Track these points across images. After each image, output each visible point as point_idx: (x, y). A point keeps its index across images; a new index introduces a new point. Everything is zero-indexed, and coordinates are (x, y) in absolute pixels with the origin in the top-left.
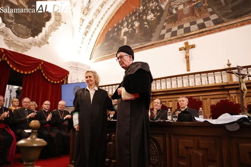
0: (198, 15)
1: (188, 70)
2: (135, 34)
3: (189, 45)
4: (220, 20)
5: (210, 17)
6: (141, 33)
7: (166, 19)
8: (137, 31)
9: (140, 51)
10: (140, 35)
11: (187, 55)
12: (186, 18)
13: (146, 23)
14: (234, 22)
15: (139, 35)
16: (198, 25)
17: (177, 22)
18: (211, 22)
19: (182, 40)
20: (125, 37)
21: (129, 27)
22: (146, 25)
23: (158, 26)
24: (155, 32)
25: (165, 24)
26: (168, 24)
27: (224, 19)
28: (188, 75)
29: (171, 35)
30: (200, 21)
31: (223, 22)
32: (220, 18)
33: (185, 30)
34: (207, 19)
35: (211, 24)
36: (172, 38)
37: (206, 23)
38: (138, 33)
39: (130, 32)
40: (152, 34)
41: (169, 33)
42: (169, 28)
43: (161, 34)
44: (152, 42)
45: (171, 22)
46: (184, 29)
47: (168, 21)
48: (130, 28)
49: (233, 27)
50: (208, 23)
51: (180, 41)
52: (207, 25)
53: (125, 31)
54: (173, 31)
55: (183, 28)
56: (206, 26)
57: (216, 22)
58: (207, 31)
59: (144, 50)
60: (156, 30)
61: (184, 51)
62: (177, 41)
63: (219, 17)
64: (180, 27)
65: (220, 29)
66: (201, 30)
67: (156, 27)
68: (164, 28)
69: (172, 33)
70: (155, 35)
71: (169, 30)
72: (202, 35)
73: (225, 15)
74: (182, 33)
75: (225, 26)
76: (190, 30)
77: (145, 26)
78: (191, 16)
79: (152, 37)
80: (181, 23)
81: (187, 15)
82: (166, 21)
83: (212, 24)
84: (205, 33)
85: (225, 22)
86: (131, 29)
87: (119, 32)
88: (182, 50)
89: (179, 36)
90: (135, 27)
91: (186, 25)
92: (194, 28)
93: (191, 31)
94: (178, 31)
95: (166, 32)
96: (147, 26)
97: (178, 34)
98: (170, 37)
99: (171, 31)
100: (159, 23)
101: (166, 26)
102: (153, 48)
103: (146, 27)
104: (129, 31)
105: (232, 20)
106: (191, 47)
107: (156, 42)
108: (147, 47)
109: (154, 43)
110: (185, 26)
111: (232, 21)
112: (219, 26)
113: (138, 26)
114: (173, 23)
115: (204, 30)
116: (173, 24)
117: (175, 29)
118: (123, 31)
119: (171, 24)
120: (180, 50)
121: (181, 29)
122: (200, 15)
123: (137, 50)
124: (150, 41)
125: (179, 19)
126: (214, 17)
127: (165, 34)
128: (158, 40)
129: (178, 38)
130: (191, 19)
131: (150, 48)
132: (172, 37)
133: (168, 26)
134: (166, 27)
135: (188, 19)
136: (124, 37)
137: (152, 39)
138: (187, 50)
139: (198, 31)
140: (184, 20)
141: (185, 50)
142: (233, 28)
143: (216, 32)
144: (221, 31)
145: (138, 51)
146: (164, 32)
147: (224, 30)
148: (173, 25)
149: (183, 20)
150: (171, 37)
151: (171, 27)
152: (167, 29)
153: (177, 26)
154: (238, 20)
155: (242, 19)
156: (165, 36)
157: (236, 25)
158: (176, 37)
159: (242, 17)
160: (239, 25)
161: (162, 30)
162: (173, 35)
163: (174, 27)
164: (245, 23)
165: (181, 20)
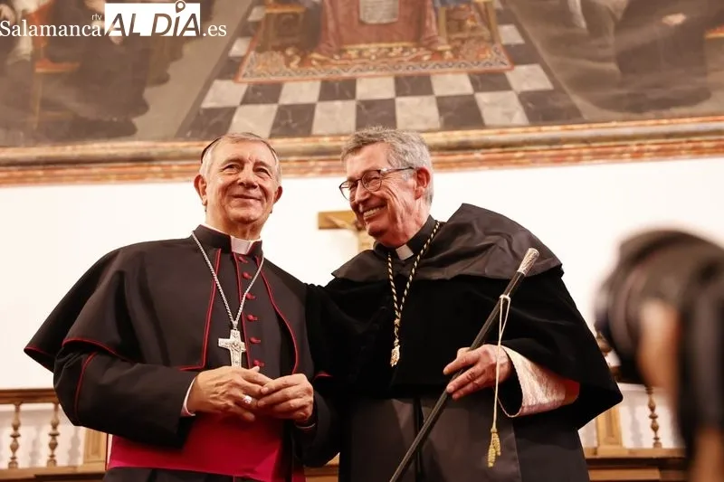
0: (443, 46)
4: (559, 104)
5: (511, 76)
6: (54, 60)
7: (251, 18)
9: (36, 181)
10: (50, 77)
14: (628, 128)
15: (39, 70)
16: (444, 104)
17: (316, 56)
18: (510, 99)
23: (189, 49)
24: (163, 80)
25: (239, 48)
26: (260, 50)
27: (578, 101)
29: (275, 125)
30: (454, 83)
31: (572, 115)
32: (558, 89)
33: (366, 112)
34: (490, 81)
35: (510, 115)
36: (281, 143)
37: (483, 98)
40: (141, 92)
41: (262, 108)
42: (262, 79)
43: (208, 103)
44: (137, 143)
45: (282, 49)
46: (358, 108)
47: (260, 35)
49: (622, 153)
50: (493, 104)
52: (488, 115)
54: (287, 98)
55: (353, 97)
56: (487, 121)
57: (540, 108)
58: (487, 146)
59: (76, 179)
60: (173, 69)
61: (348, 234)
62: (310, 170)
63: (554, 81)
64: (336, 90)
65: (558, 152)
66: (458, 136)
67: (175, 55)
68: (230, 68)
69: (283, 112)
71: (263, 93)
72: (459, 164)
73: (585, 83)
74: (345, 130)
75: (585, 141)
76: (393, 119)
79: (142, 107)
80: (345, 67)
82: (246, 30)
83: (519, 116)
84: (478, 155)
85: (586, 117)
88: (336, 227)
89: (326, 142)
91: (376, 87)
92: (416, 113)
94: (318, 114)
95: (245, 101)
97: (316, 129)
98: (267, 132)
99: (275, 100)
101: (242, 59)
102: (140, 178)
105: (620, 115)
107: (167, 147)
108: (96, 170)
109: (154, 152)
110: (363, 90)
111: (617, 121)
112: (554, 131)
114: (289, 52)
115: (473, 135)
116: (288, 60)
117: (301, 90)
119: (278, 56)
120: (321, 228)
121: (338, 104)
122: (455, 51)
123: (16, 172)
124: (127, 131)
126: (529, 78)
127: (231, 112)
128: (180, 135)
129: (322, 153)
130: (407, 57)
131: (121, 178)
132: (282, 136)
133: (261, 68)
134: (244, 70)
135: (386, 55)
137: (138, 121)
139: (440, 134)
140: (360, 53)
141: (359, 230)
142: (619, 157)
143: (535, 160)
144: (559, 160)
145: (21, 181)
146: (225, 93)
147: (578, 158)
148: (294, 65)
149: (353, 54)
150: (272, 136)
151: (276, 74)
152: (249, 83)
153: (314, 79)
154: (649, 125)
155: (665, 121)
156: (236, 119)
157: (635, 148)
158: (303, 145)
159: (665, 112)
160: (649, 151)
161: (217, 83)
162: (287, 125)
163: (295, 81)
164: (677, 146)
165: (341, 52)
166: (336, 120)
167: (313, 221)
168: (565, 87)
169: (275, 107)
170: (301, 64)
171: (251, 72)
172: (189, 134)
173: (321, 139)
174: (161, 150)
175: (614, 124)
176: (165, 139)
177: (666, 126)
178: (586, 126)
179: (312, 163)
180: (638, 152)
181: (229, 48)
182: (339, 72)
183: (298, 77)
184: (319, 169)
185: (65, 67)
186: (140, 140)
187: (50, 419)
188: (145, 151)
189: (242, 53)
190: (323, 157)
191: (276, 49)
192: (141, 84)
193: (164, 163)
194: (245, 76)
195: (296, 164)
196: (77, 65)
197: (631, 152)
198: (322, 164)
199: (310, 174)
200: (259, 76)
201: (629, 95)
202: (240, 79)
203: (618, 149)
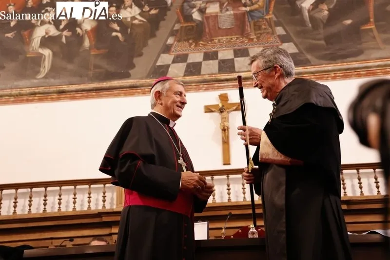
0: (253, 36)
1: (227, 163)
2: (81, 50)
3: (229, 102)
4: (301, 58)
6: (98, 49)
7: (175, 29)
8: (87, 43)
9: (93, 97)
10: (96, 56)
11: (226, 124)
12: (224, 38)
13: (118, 28)
14: (330, 67)
15: (92, 53)
17: (201, 42)
19: (214, 89)
20: (47, 52)
21: (61, 27)
22: (116, 31)
23: (150, 42)
24: (141, 55)
25: (170, 41)
26: (179, 41)
27: (309, 57)
28: (228, 173)
29: (186, 71)
31: (306, 63)
32: (301, 52)
33: (222, 64)
36: (188, 79)
38: (90, 48)
39: (64, 40)
40: (132, 60)
41: (181, 64)
42: (180, 53)
43: (159, 63)
45: (188, 40)
46: (219, 63)
47: (178, 35)
48: (63, 30)
49: (328, 77)
51: (207, 89)
53: (47, 33)
54: (190, 60)
55: (217, 59)
59: (108, 96)
60: (145, 51)
61: (217, 115)
62: (201, 89)
63: (299, 50)
64: (209, 56)
67: (145, 44)
68: (167, 49)
69: (189, 66)
70: (142, 64)
71: (180, 58)
73: (312, 49)
74: (214, 72)
75: (312, 73)
76: (234, 67)
77: (114, 34)
78: (235, 35)
80: (213, 47)
81: (228, 32)
82: (173, 33)
85: (312, 63)
86: (66, 33)
87: (26, 33)
88: (212, 111)
89: (207, 77)
90: (81, 29)
91: (226, 54)
92: (243, 64)
93: (237, 69)
94: (203, 65)
95: (174, 62)
96: (119, 35)
97: (202, 72)
98: (182, 75)
99: (186, 61)
100: (153, 35)
101: (172, 45)
102: (133, 94)
103: (117, 36)
104: (60, 37)
105: (326, 62)
106: (234, 108)
107: (143, 81)
108: (115, 92)
109: (138, 84)
110: (221, 56)
111: (325, 64)
113: (93, 30)
114: (190, 41)
116: (190, 45)
117: (196, 57)
118: (40, 33)
119: (186, 44)
120: (206, 112)
121: (211, 61)
122: (258, 38)
123: (85, 94)
124: (127, 76)
125: (208, 37)
126: (289, 48)
127: (168, 66)
128: (148, 76)
129: (205, 82)
130: (238, 41)
131: (126, 95)
132: (188, 75)
133: (180, 48)
134: (173, 49)
135: (229, 41)
136: (41, 51)
138: (224, 114)
140: (219, 41)
141: (222, 112)
142: (327, 79)
145: (87, 97)
146: (166, 59)
148: (193, 46)
149: (216, 41)
150: (185, 76)
151: (186, 50)
152: (175, 55)
153: (201, 52)
154: (339, 66)
155: (345, 64)
156: (170, 69)
157: (333, 75)
158: (198, 79)
159: (345, 60)
160: (339, 76)
161: (163, 55)
162: (191, 71)
163: (194, 53)
164: (350, 74)
165: (212, 40)
166: (210, 68)
167: (203, 109)
168: (304, 52)
169: (185, 64)
170: (196, 46)
171: (176, 50)
172: (151, 76)
173: (205, 76)
174: (141, 83)
175: (324, 65)
176: (142, 79)
177: (345, 66)
178: (313, 67)
179: (201, 86)
180: (334, 77)
181: (166, 41)
182: (211, 49)
183: (195, 51)
184: (204, 88)
185: (102, 51)
186: (132, 79)
187: (102, 190)
188: (135, 83)
189: (171, 43)
190: (205, 84)
191: (185, 40)
192: (132, 57)
193: (142, 88)
194: (173, 52)
195: (194, 87)
196: (107, 50)
197: (331, 77)
198: (205, 86)
199: (201, 91)
200: (179, 51)
201: (330, 54)
202: (171, 53)
203: (327, 76)
